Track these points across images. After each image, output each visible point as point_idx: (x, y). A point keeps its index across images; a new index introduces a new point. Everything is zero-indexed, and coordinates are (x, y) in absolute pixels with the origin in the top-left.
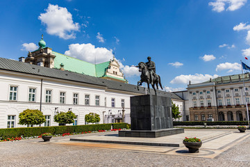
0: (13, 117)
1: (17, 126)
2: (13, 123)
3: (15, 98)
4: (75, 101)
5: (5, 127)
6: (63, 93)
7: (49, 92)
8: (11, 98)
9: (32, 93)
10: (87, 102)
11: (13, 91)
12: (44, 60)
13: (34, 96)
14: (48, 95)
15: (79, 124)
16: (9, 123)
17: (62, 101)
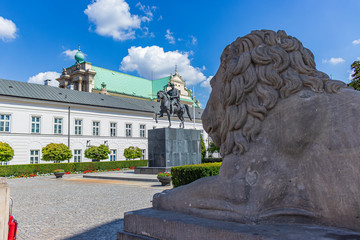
0: (37, 152)
1: (41, 162)
2: (37, 158)
3: (38, 131)
4: (113, 132)
5: (28, 162)
6: (96, 123)
7: (78, 122)
8: (33, 130)
9: (58, 124)
10: (129, 134)
11: (36, 123)
12: (81, 78)
13: (60, 127)
14: (78, 125)
15: (118, 160)
16: (32, 158)
17: (96, 132)
